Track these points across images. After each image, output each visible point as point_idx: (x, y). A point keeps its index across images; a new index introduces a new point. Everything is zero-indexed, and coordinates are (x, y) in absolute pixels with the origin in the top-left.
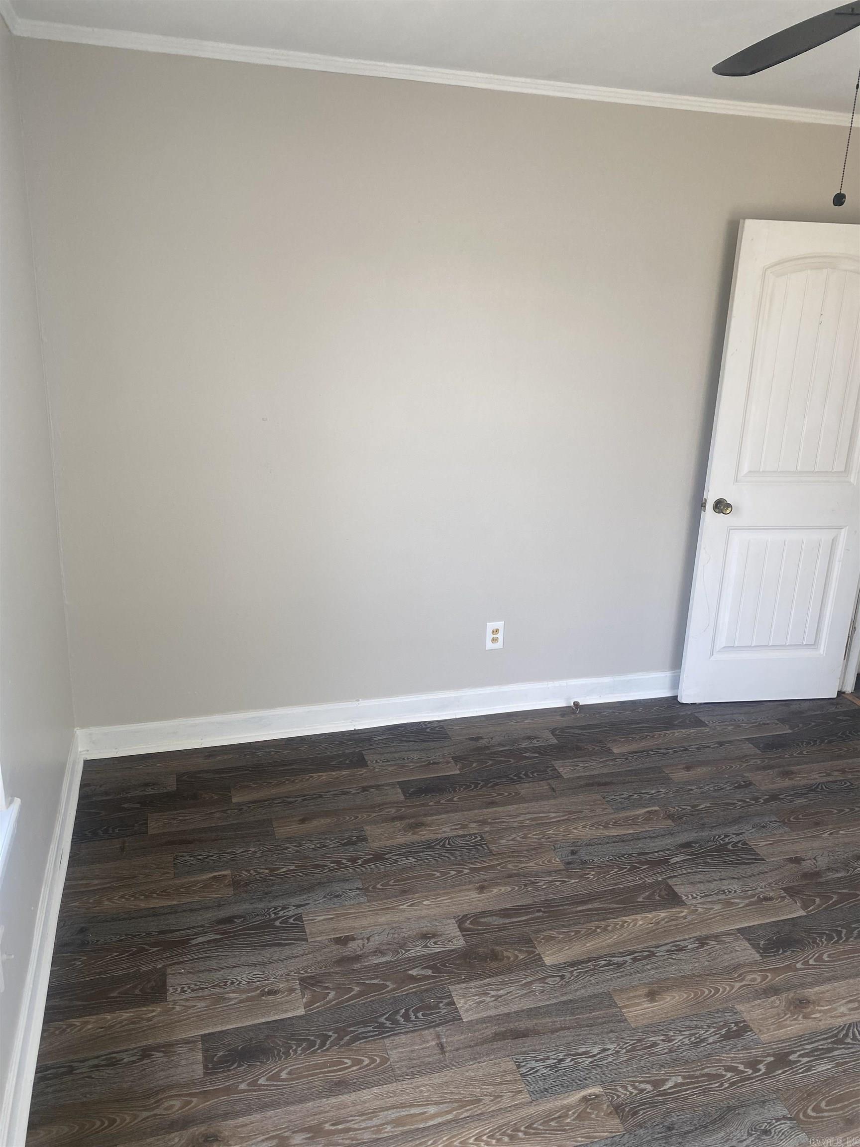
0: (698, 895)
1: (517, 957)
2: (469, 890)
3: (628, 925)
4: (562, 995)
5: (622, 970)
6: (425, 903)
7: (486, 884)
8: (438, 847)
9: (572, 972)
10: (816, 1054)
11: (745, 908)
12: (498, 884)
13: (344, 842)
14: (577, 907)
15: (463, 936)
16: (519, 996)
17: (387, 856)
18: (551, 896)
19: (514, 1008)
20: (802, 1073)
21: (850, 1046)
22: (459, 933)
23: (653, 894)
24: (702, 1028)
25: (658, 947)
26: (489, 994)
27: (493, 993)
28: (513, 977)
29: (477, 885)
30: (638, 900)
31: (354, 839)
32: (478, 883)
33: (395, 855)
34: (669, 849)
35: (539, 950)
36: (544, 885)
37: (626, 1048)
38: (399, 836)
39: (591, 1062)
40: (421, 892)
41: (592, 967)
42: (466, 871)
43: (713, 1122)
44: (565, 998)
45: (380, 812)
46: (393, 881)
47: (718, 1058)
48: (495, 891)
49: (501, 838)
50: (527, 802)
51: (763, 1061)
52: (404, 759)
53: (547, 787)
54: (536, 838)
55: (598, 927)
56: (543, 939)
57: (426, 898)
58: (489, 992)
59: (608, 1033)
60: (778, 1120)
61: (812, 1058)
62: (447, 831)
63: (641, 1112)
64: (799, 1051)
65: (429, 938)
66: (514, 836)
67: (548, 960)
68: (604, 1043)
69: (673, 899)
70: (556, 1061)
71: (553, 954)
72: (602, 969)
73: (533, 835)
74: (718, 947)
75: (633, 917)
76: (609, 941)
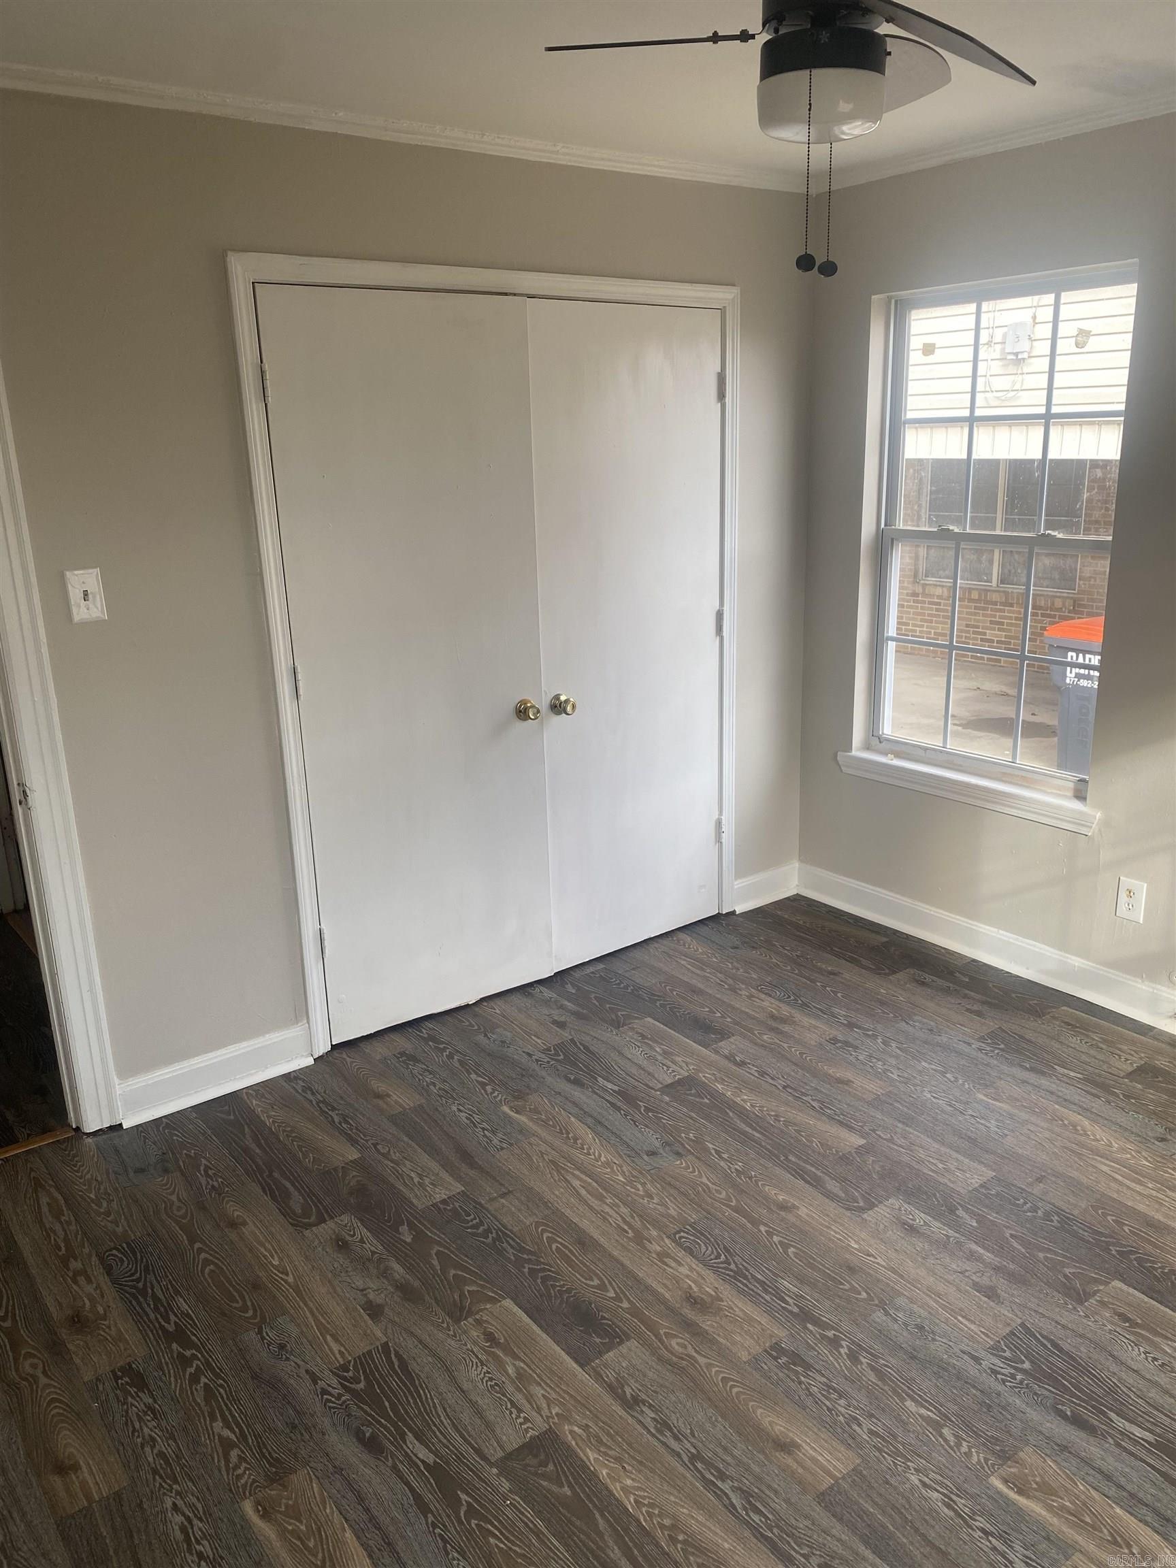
60: (263, 1338)
64: (159, 1323)
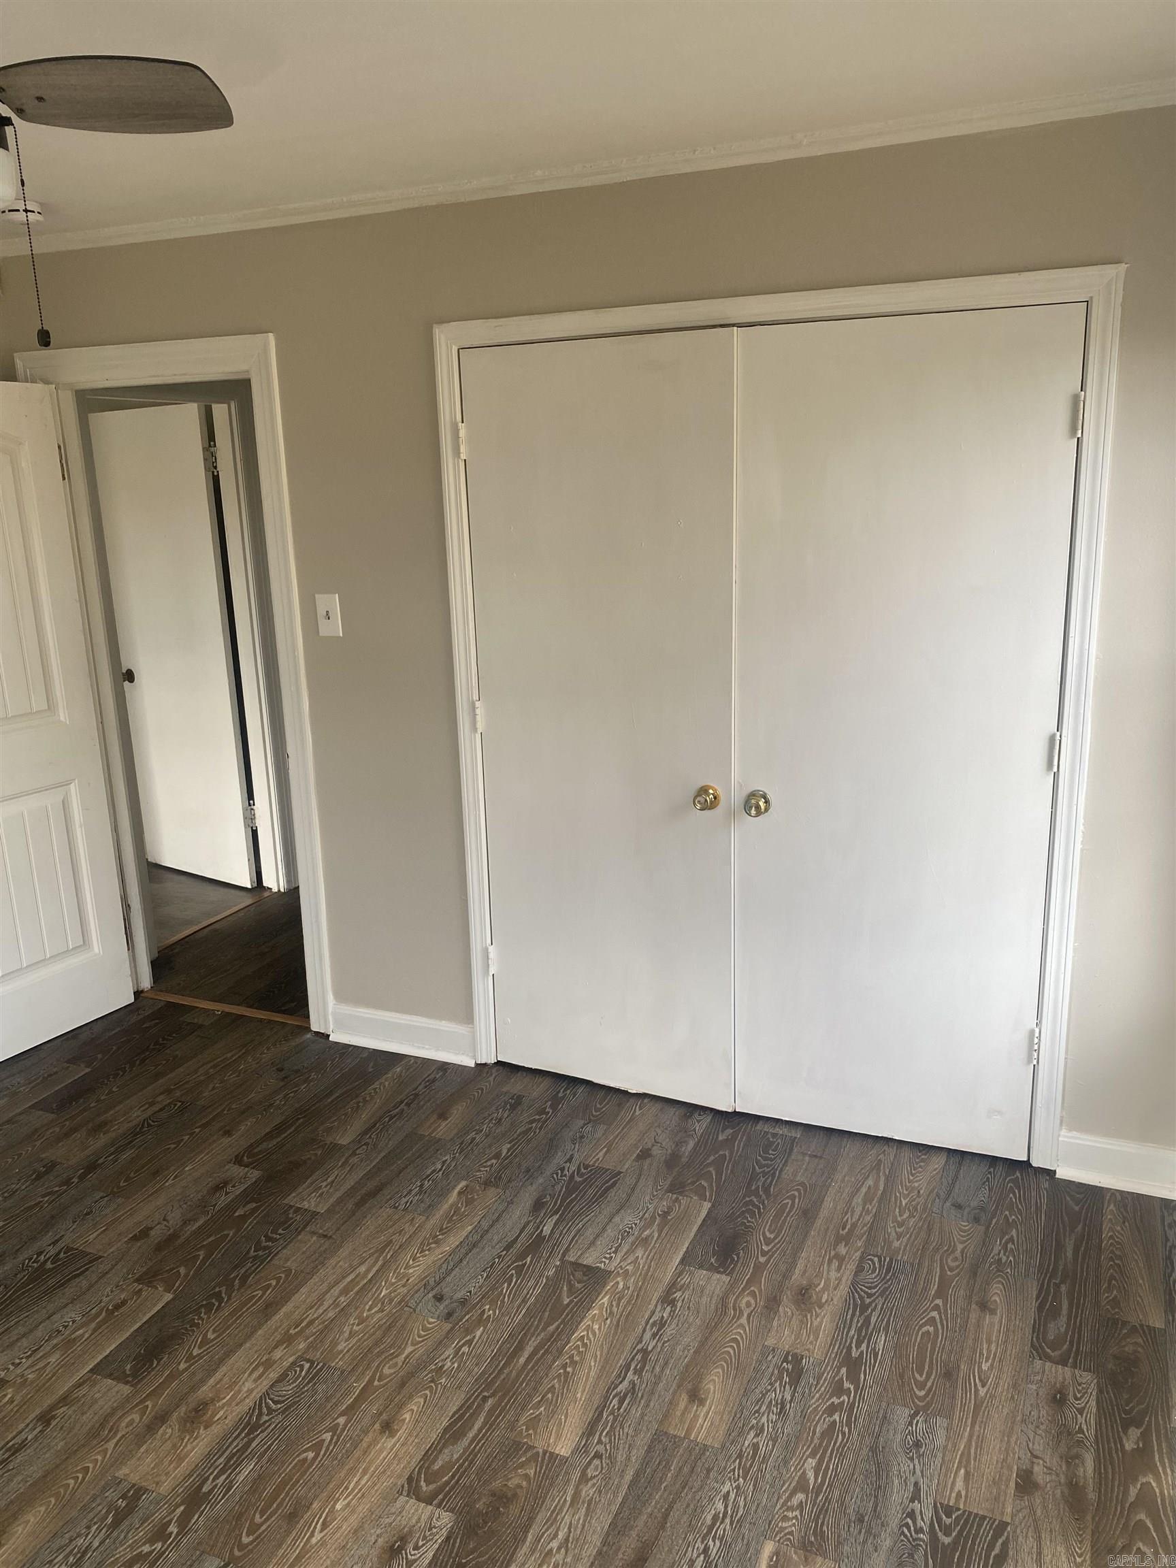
0: (610, 1254)
1: (526, 1476)
2: (374, 1442)
3: (588, 1338)
4: (622, 1477)
5: (640, 1395)
6: (338, 1506)
7: (384, 1416)
8: (265, 1418)
9: (600, 1442)
10: (863, 1334)
11: (663, 1234)
12: (401, 1406)
13: (110, 1520)
14: (518, 1361)
15: (439, 1506)
16: (585, 1521)
17: (205, 1489)
18: (477, 1371)
19: (595, 1540)
20: (875, 1362)
21: (873, 1305)
22: (430, 1508)
23: (571, 1286)
24: (769, 1391)
25: (640, 1341)
26: (551, 1550)
27: (554, 1544)
28: (551, 1504)
29: (377, 1426)
30: (565, 1303)
31: (122, 1503)
32: (374, 1423)
33: (216, 1477)
34: (528, 1223)
35: (540, 1446)
36: (453, 1363)
37: (739, 1475)
38: (189, 1447)
39: (731, 1524)
40: (316, 1497)
41: (611, 1417)
42: (342, 1420)
43: (879, 1477)
44: (628, 1477)
45: (116, 1434)
46: (257, 1516)
47: (811, 1409)
48: (407, 1416)
49: (335, 1343)
50: (312, 1274)
51: (842, 1379)
52: (59, 1331)
53: (315, 1238)
54: (376, 1312)
55: (564, 1366)
56: (527, 1430)
57: (332, 1499)
58: (549, 1547)
59: (707, 1476)
61: (866, 1341)
62: (251, 1388)
63: (825, 1528)
65: (401, 1548)
66: (347, 1329)
67: (563, 1449)
68: (718, 1492)
69: (595, 1278)
70: (702, 1556)
71: (558, 1437)
72: (622, 1410)
73: (369, 1310)
74: (687, 1295)
75: (583, 1326)
76: (592, 1373)
